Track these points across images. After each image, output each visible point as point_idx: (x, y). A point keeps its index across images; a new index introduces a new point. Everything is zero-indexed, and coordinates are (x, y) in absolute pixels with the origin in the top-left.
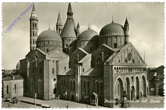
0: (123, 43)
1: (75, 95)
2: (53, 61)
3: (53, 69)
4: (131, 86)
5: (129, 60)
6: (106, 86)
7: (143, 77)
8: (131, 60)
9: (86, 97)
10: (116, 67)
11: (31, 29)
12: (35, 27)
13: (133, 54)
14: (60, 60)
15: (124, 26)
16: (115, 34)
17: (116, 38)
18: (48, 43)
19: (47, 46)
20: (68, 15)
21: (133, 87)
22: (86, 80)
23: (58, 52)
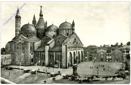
0: (72, 33)
1: (45, 62)
2: (31, 43)
3: (31, 47)
4: (76, 56)
5: (75, 42)
6: (63, 57)
7: (82, 51)
8: (76, 42)
9: (51, 63)
10: (69, 46)
11: (16, 23)
12: (19, 22)
13: (77, 39)
14: (35, 42)
15: (72, 24)
16: (67, 28)
17: (68, 30)
18: (28, 31)
19: (27, 33)
20: (40, 16)
21: (77, 57)
22: (52, 54)
23: (34, 37)
